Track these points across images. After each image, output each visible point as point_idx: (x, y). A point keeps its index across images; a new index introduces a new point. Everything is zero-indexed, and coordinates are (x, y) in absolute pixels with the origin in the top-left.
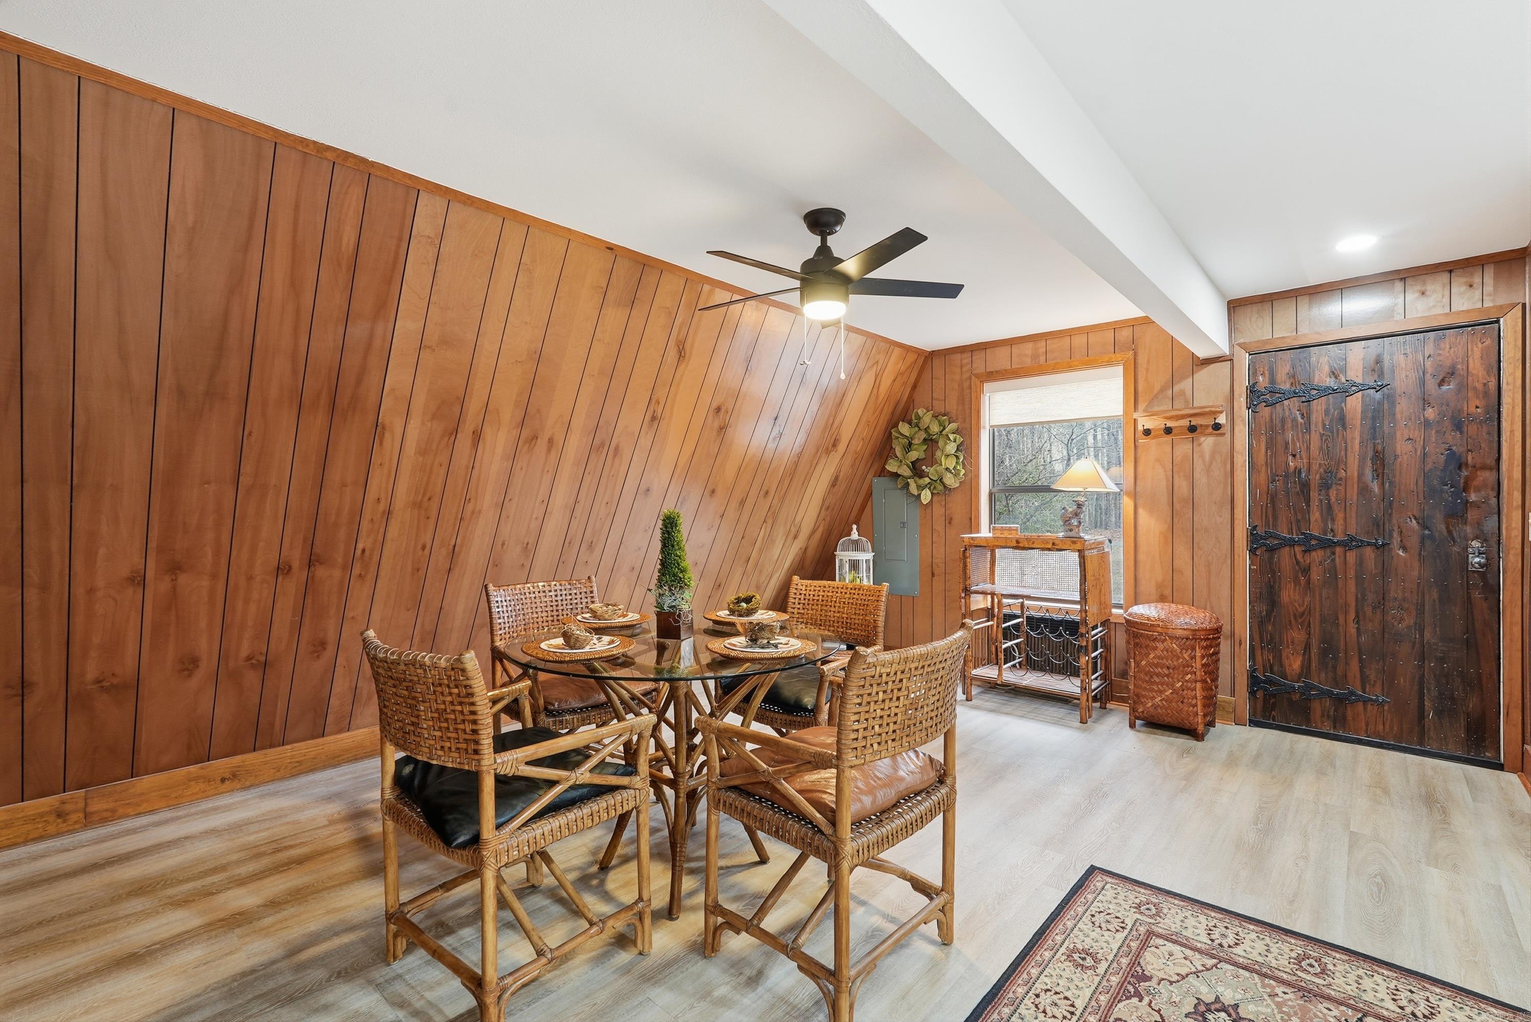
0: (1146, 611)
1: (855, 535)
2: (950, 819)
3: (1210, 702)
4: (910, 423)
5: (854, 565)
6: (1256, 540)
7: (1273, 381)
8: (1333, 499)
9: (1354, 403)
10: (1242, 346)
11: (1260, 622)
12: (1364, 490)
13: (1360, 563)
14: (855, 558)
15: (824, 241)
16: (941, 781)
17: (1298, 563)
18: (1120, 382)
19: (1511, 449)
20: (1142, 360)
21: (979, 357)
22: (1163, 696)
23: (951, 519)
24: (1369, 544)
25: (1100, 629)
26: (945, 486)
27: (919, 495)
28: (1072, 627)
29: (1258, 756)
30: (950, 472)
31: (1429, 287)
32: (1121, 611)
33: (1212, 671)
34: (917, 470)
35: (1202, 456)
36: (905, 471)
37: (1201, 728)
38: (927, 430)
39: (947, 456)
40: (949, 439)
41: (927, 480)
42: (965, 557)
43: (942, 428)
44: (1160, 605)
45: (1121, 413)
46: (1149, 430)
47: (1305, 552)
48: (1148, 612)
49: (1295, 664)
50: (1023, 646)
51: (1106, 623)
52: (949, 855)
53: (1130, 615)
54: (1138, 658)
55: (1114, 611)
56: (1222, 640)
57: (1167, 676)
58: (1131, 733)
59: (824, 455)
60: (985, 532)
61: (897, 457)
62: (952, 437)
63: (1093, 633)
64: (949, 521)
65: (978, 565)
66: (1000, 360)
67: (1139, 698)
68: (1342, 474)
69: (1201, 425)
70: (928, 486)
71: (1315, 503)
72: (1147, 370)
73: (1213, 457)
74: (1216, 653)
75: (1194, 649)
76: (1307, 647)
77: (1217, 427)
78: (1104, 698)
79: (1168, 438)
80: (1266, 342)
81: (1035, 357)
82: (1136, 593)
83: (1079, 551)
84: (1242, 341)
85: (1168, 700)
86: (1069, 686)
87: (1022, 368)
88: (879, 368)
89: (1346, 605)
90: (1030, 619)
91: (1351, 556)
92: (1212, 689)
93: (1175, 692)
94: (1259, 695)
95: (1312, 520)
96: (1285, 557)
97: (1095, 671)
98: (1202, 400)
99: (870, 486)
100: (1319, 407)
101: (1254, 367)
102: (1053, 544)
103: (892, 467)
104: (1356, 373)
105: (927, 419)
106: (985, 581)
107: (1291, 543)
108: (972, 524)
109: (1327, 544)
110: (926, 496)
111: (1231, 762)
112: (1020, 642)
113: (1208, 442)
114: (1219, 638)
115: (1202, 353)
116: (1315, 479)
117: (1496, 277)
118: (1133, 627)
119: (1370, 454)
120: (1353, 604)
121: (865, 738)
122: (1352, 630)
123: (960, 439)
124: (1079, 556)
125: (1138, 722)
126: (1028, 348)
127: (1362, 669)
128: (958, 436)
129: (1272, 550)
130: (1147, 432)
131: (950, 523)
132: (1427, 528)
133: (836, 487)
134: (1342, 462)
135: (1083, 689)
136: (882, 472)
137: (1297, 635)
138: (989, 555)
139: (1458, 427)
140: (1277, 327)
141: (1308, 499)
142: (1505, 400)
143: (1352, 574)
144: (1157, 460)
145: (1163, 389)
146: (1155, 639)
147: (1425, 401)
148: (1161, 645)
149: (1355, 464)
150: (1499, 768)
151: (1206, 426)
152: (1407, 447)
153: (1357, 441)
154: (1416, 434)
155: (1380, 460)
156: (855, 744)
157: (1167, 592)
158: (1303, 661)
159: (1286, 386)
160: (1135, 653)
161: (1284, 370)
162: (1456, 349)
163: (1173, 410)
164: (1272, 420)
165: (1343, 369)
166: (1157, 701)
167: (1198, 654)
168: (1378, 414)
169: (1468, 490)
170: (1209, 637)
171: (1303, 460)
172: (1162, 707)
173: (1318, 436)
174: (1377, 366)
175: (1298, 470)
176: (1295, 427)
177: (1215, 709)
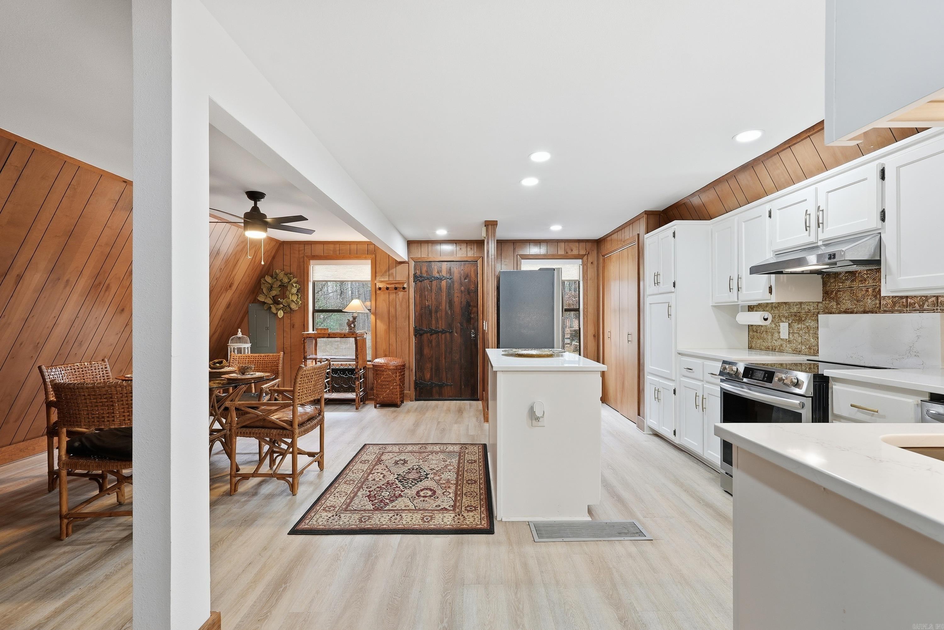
0: (380, 361)
1: (240, 334)
2: (323, 427)
3: (402, 393)
4: (272, 276)
5: (240, 350)
6: (418, 333)
7: (421, 273)
8: (438, 316)
9: (444, 283)
10: (412, 259)
11: (418, 361)
12: (446, 313)
13: (446, 338)
14: (239, 347)
15: (256, 204)
16: (319, 414)
17: (429, 339)
18: (370, 266)
19: (480, 302)
20: (378, 259)
21: (308, 247)
22: (386, 393)
23: (294, 325)
24: (448, 332)
25: (362, 370)
26: (291, 309)
27: (277, 313)
28: (352, 371)
29: (417, 409)
30: (294, 302)
31: (462, 247)
32: (370, 363)
33: (402, 380)
34: (276, 302)
35: (399, 299)
36: (269, 301)
37: (399, 403)
38: (281, 281)
39: (292, 294)
40: (293, 286)
41: (282, 306)
42: (304, 343)
43: (289, 280)
44: (385, 358)
45: (370, 280)
46: (380, 288)
47: (430, 335)
48: (381, 361)
49: (428, 376)
50: (330, 382)
51: (365, 368)
52: (322, 442)
53: (374, 363)
54: (377, 379)
55: (368, 363)
56: (405, 369)
57: (387, 385)
58: (375, 410)
59: (225, 291)
60: (311, 331)
61: (264, 293)
62: (294, 285)
63: (361, 372)
64: (293, 326)
65: (310, 347)
66: (318, 250)
67: (378, 395)
68: (441, 308)
69: (399, 287)
70: (282, 309)
71: (433, 317)
72: (380, 264)
73: (402, 300)
74: (404, 374)
75: (396, 373)
76: (432, 369)
77: (404, 288)
78: (364, 400)
79: (388, 291)
80: (419, 258)
81: (334, 251)
82: (376, 355)
83: (355, 338)
84: (411, 256)
85: (388, 394)
86: (351, 396)
87: (329, 256)
88: (257, 248)
89: (442, 353)
90: (333, 370)
91: (443, 336)
92: (402, 388)
93: (390, 390)
94: (418, 389)
95: (433, 324)
96: (425, 337)
97: (361, 389)
98: (399, 278)
99: (247, 307)
100: (434, 283)
101: (416, 267)
102: (344, 335)
103: (261, 298)
104: (444, 273)
105: (281, 275)
106: (312, 354)
107: (426, 332)
108: (305, 327)
109: (437, 332)
110: (281, 314)
111: (408, 411)
112: (329, 381)
113: (401, 294)
114: (405, 368)
115: (399, 260)
116: (434, 309)
117: (477, 248)
118: (377, 369)
119: (448, 301)
120: (444, 353)
121: (302, 395)
122: (444, 362)
123: (298, 286)
124: (355, 339)
125: (378, 405)
126: (332, 246)
127: (446, 374)
128: (297, 285)
129: (421, 335)
130: (380, 289)
131: (293, 327)
132: (462, 326)
133: (229, 308)
134: (440, 303)
135: (357, 395)
136: (255, 301)
137: (428, 365)
138: (314, 342)
139: (469, 293)
140: (422, 253)
141: (432, 316)
142: (479, 286)
143: (443, 342)
144: (383, 300)
145: (385, 272)
146: (383, 371)
147: (461, 284)
148: (385, 373)
149: (444, 305)
150: (478, 400)
151: (400, 288)
152: (457, 298)
153: (444, 297)
154: (459, 295)
155: (451, 303)
156: (299, 397)
157: (387, 353)
158: (430, 374)
159: (425, 275)
160: (376, 378)
161: (424, 269)
162: (468, 268)
163: (389, 281)
164: (421, 287)
165: (441, 271)
166: (384, 396)
167: (398, 375)
168: (450, 288)
169: (471, 314)
170: (402, 369)
171: (430, 302)
172: (386, 398)
173: (434, 294)
174: (450, 271)
175: (429, 306)
176: (428, 290)
177: (404, 396)
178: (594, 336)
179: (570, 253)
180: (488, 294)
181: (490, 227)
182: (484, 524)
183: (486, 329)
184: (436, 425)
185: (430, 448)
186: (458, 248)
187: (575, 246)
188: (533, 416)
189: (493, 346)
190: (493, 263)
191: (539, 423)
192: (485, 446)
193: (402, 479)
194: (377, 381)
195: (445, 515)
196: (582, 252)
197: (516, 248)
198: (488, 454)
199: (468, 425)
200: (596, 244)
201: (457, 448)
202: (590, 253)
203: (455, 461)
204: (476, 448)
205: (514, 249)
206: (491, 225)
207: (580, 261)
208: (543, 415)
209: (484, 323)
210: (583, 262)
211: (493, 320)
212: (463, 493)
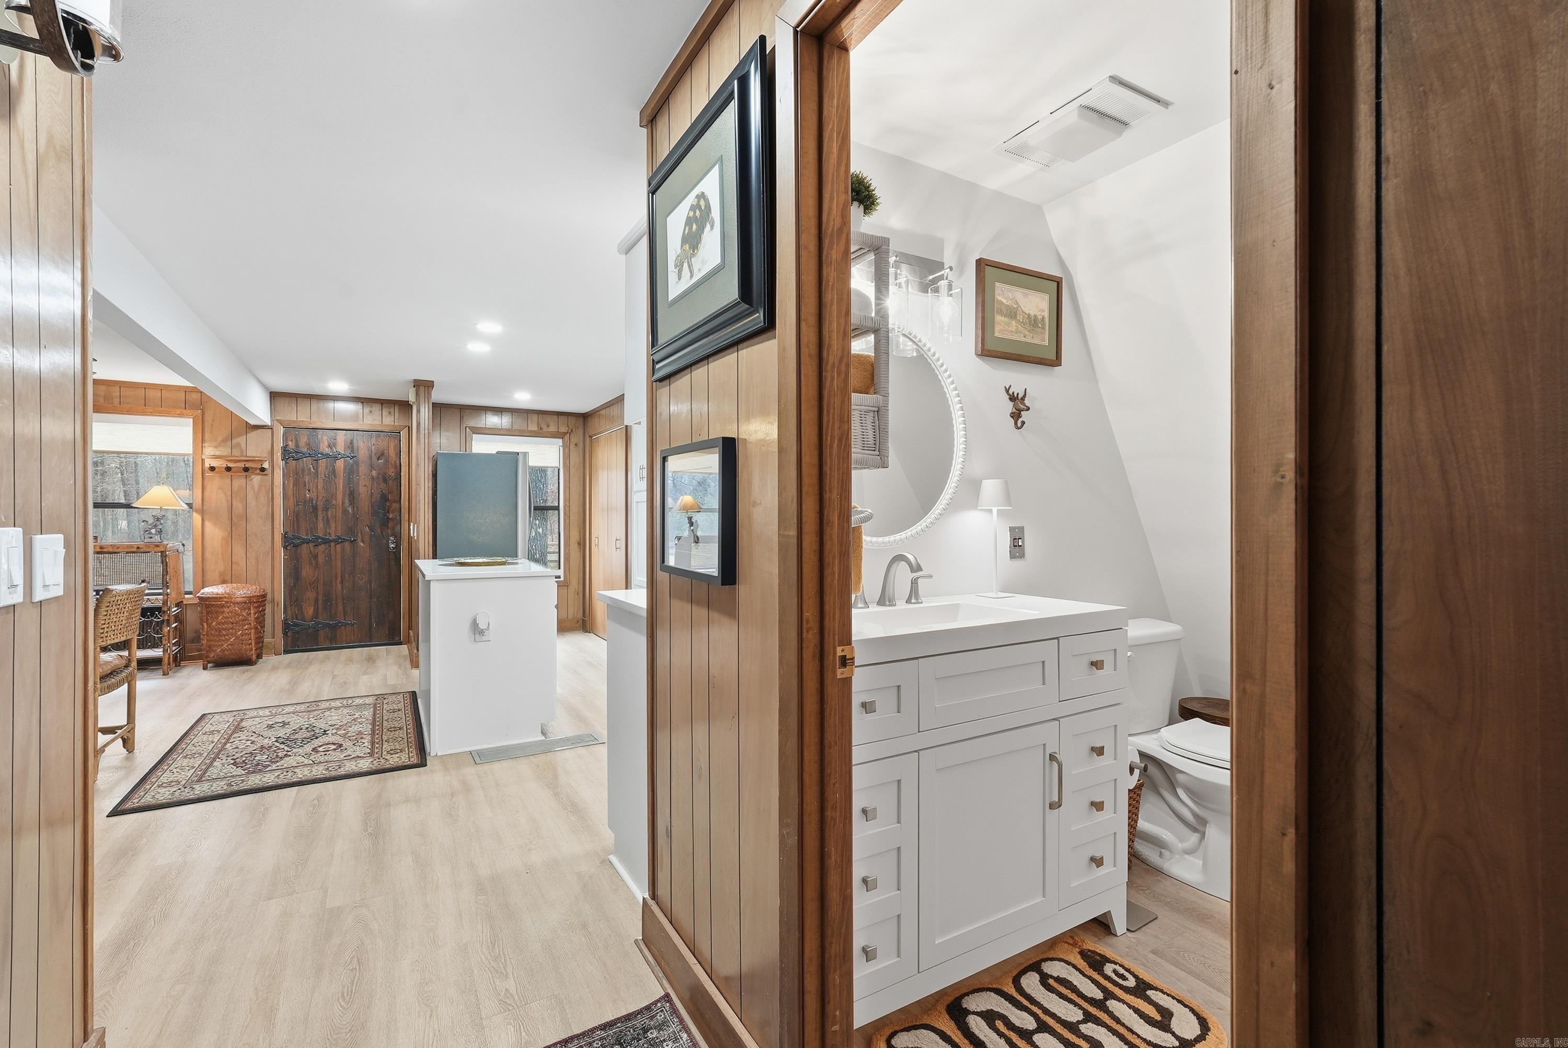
0: (209, 591)
2: (133, 685)
3: (260, 640)
6: (290, 542)
7: (297, 446)
8: (330, 516)
9: (340, 464)
10: (280, 422)
12: (345, 511)
13: (343, 550)
16: (130, 666)
17: (311, 553)
18: (190, 429)
19: (405, 495)
20: (208, 417)
22: (229, 643)
24: (348, 540)
25: (176, 609)
31: (373, 409)
32: (192, 596)
33: (260, 621)
35: (253, 488)
37: (254, 657)
44: (224, 586)
45: (192, 453)
46: (213, 467)
47: (314, 545)
48: (217, 590)
49: (309, 611)
51: (181, 604)
52: (132, 707)
53: (202, 595)
54: (209, 621)
55: (187, 596)
56: (266, 602)
57: (231, 629)
58: (205, 672)
63: (172, 611)
67: (210, 648)
68: (334, 502)
69: (252, 468)
71: (320, 518)
72: (212, 425)
73: (260, 489)
74: (263, 610)
75: (250, 609)
76: (317, 600)
77: (263, 470)
78: (178, 661)
79: (229, 474)
80: (293, 422)
82: (204, 581)
83: (159, 553)
84: (278, 418)
85: (232, 645)
86: (157, 653)
89: (337, 574)
91: (339, 547)
92: (261, 633)
93: (237, 638)
94: (289, 634)
95: (319, 527)
96: (304, 550)
97: (173, 640)
98: (252, 452)
100: (322, 463)
101: (286, 435)
104: (341, 448)
107: (307, 542)
109: (326, 542)
111: (275, 668)
113: (256, 479)
114: (265, 600)
115: (252, 422)
116: (320, 505)
117: (399, 412)
118: (209, 605)
119: (348, 492)
120: (340, 573)
122: (339, 587)
124: (160, 556)
125: (209, 665)
127: (344, 607)
129: (296, 546)
130: (212, 469)
132: (373, 531)
134: (334, 496)
135: (165, 651)
137: (311, 595)
139: (385, 481)
140: (300, 415)
141: (317, 517)
142: (403, 470)
143: (339, 557)
144: (219, 488)
145: (224, 441)
146: (223, 606)
147: (372, 467)
148: (226, 610)
149: (340, 497)
150: (401, 644)
151: (256, 469)
152: (363, 490)
153: (341, 485)
154: (367, 483)
155: (352, 495)
156: (102, 635)
157: (228, 578)
158: (314, 609)
159: (305, 450)
160: (207, 619)
161: (303, 441)
162: (382, 443)
163: (231, 456)
164: (296, 469)
165: (335, 445)
166: (224, 647)
167: (252, 612)
168: (351, 471)
169: (388, 512)
170: (260, 601)
171: (315, 491)
172: (227, 650)
173: (322, 481)
174: (351, 445)
175: (311, 500)
176: (309, 474)
177: (262, 647)
178: (579, 544)
179: (545, 429)
180: (418, 484)
181: (422, 388)
182: (415, 760)
183: (415, 535)
184: (331, 679)
185: (324, 705)
186: (367, 410)
187: (552, 421)
188: (477, 630)
189: (427, 555)
190: (426, 441)
191: (484, 637)
192: (414, 694)
193: (286, 741)
194: (209, 625)
195: (358, 761)
196: (563, 429)
197: (464, 417)
198: (419, 700)
199: (386, 675)
200: (582, 419)
201: (370, 700)
202: (574, 430)
203: (368, 713)
204: (400, 697)
205: (461, 418)
206: (423, 386)
207: (560, 442)
208: (488, 627)
209: (411, 527)
210: (563, 443)
211: (426, 521)
212: (382, 740)
